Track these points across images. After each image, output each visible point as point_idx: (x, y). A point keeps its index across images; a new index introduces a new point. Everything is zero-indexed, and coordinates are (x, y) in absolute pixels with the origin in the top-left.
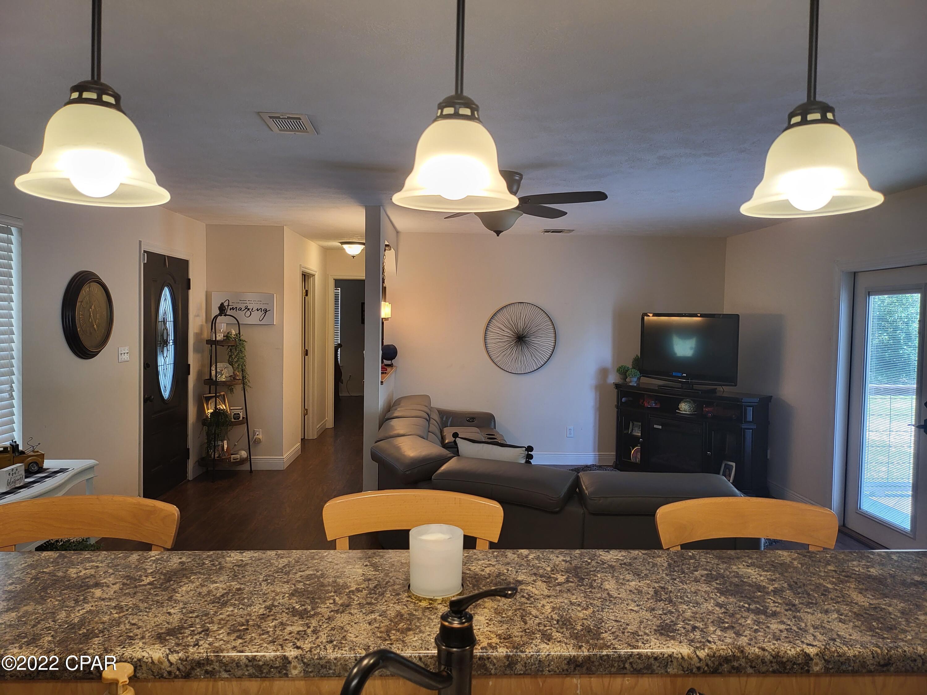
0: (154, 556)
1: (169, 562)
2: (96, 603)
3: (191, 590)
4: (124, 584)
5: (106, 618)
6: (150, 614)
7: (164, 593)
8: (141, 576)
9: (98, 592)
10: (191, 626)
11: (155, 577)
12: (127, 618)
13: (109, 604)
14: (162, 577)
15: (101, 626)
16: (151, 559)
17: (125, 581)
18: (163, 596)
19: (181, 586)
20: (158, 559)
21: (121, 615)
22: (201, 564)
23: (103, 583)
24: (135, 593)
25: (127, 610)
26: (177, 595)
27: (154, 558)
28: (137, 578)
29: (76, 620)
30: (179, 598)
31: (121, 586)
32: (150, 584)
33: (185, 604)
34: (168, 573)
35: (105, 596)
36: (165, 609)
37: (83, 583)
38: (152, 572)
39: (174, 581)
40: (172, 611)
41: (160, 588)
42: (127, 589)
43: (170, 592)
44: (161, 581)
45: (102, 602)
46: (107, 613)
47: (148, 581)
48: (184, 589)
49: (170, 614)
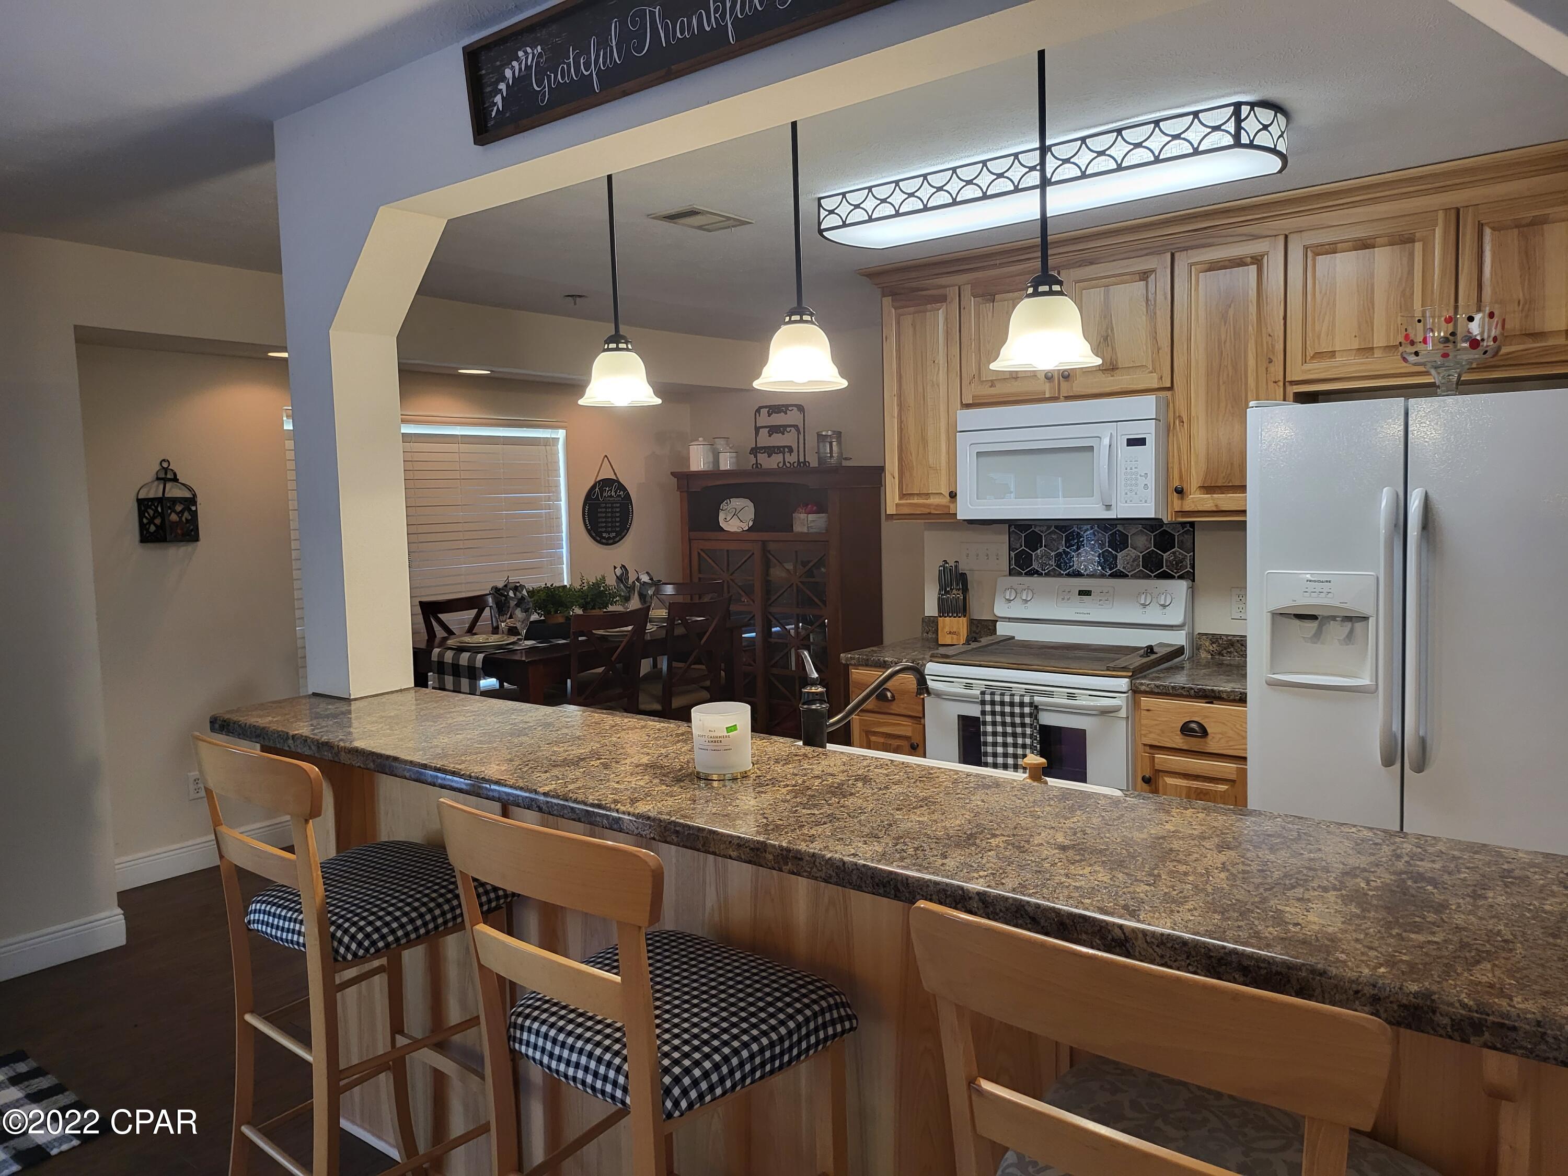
0: (981, 877)
1: (962, 861)
2: (1060, 825)
3: (951, 819)
4: (1028, 842)
5: (1048, 809)
6: (1003, 804)
7: (983, 822)
8: (1006, 848)
9: (1060, 839)
10: (966, 788)
11: (987, 843)
12: (1026, 805)
13: (1046, 822)
14: (978, 841)
15: (1052, 803)
16: (985, 873)
17: (1027, 846)
18: (984, 820)
19: (960, 826)
20: (977, 871)
21: (1032, 809)
22: (921, 849)
23: (1055, 849)
24: (1015, 828)
25: (1026, 812)
26: (968, 817)
27: (981, 873)
28: (1010, 847)
29: (1078, 813)
30: (968, 813)
31: (1031, 840)
32: (994, 836)
33: (963, 807)
34: (970, 845)
35: (1052, 832)
36: (987, 805)
37: (1083, 855)
38: (990, 851)
39: (965, 833)
40: (979, 803)
41: (985, 828)
42: (1025, 835)
43: (975, 822)
44: (981, 836)
45: (1053, 825)
46: (1048, 813)
47: (997, 840)
48: (958, 822)
49: (983, 801)
